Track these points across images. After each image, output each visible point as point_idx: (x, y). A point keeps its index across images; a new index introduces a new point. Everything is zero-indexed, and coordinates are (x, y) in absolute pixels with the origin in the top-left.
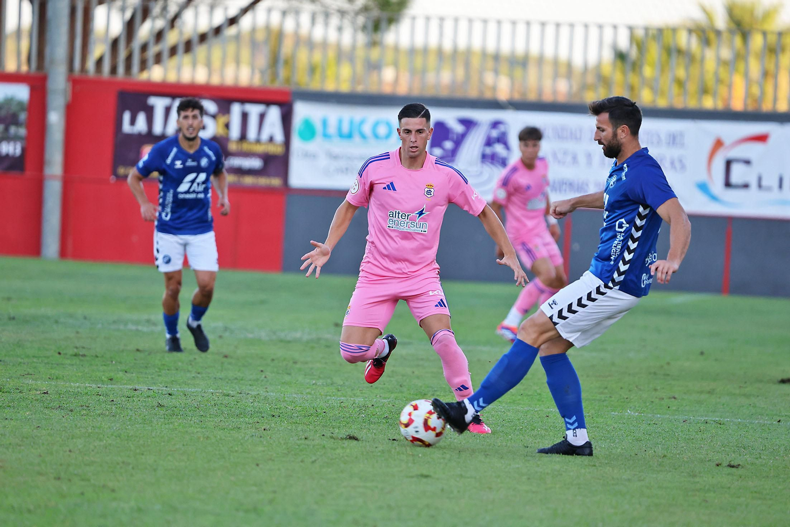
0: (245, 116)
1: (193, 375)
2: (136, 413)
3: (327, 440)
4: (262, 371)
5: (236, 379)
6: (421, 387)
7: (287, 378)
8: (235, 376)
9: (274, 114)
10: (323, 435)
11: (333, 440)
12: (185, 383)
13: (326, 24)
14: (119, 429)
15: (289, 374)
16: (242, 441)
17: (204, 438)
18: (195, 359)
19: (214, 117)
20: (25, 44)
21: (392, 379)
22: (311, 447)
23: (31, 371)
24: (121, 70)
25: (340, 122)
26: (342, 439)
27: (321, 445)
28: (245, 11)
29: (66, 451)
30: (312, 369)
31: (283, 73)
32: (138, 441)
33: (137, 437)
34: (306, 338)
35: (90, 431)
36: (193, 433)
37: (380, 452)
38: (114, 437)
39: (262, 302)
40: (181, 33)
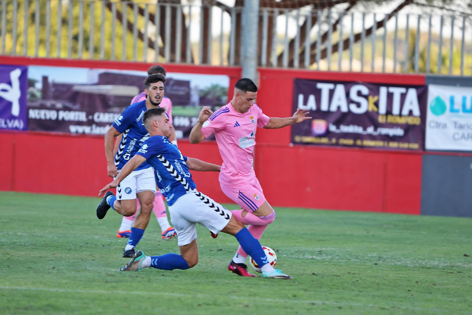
0: (390, 96)
1: (357, 293)
4: (409, 291)
5: (390, 296)
7: (429, 296)
8: (389, 294)
9: (412, 94)
13: (453, 25)
15: (430, 293)
18: (357, 281)
19: (366, 97)
20: (226, 46)
23: (235, 289)
24: (296, 63)
25: (464, 99)
28: (389, 16)
30: (448, 289)
31: (419, 63)
34: (442, 265)
40: (341, 34)
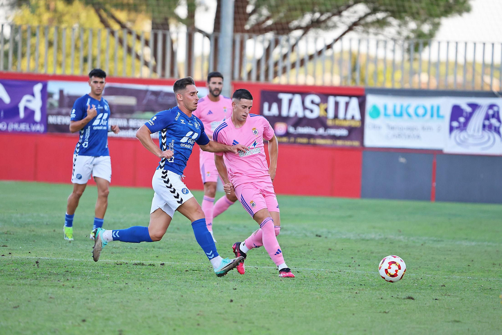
0: (337, 104)
1: (311, 261)
2: (279, 283)
3: (394, 299)
4: (352, 258)
6: (451, 267)
7: (368, 262)
8: (336, 261)
9: (354, 102)
10: (392, 296)
11: (398, 299)
12: (306, 265)
13: (385, 47)
14: (269, 293)
15: (369, 260)
16: (343, 300)
17: (320, 298)
18: (311, 251)
19: (318, 105)
21: (432, 262)
22: (386, 303)
24: (262, 78)
25: (395, 107)
26: (404, 299)
27: (391, 302)
28: (336, 40)
29: (238, 306)
32: (281, 300)
33: (280, 297)
34: (378, 237)
35: (252, 294)
36: (313, 295)
37: (428, 306)
38: (266, 297)
39: (350, 216)
40: (298, 54)
